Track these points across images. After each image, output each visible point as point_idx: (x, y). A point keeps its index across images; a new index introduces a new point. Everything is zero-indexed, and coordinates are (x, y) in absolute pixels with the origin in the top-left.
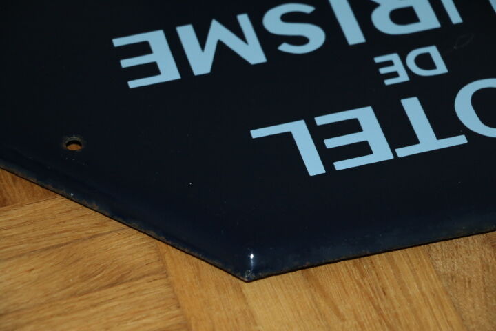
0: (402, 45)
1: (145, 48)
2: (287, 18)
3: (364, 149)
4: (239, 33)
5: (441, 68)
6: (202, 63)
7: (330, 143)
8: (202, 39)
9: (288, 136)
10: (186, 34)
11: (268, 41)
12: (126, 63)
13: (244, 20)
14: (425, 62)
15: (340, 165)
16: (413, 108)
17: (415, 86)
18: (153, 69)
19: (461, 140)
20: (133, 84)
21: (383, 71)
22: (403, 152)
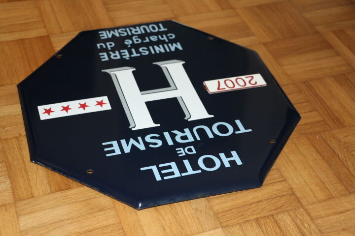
0: (184, 146)
1: (111, 146)
2: (152, 138)
3: (172, 173)
4: (138, 142)
5: (194, 152)
6: (127, 149)
7: (163, 172)
8: (128, 143)
9: (151, 170)
10: (123, 142)
11: (146, 144)
12: (106, 150)
13: (140, 138)
14: (190, 150)
15: (166, 178)
16: (186, 163)
17: (187, 157)
18: (113, 151)
20: (107, 155)
21: (178, 152)
22: (183, 174)
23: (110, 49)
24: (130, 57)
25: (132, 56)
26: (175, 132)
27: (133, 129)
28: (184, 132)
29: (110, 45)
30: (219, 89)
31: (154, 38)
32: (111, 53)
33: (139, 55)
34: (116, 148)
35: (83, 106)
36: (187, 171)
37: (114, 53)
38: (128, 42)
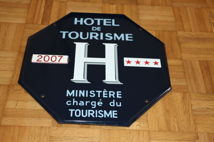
0: (96, 31)
1: (129, 39)
2: (109, 38)
4: (116, 38)
5: (93, 28)
6: (122, 35)
7: (110, 22)
8: (121, 38)
9: (115, 24)
10: (123, 39)
11: (113, 36)
12: (132, 37)
13: (115, 39)
14: (94, 29)
15: (110, 20)
16: (99, 24)
17: (97, 26)
18: (129, 36)
19: (95, 19)
20: (132, 35)
21: (100, 29)
22: (102, 19)
23: (114, 100)
24: (103, 90)
25: (101, 91)
26: (97, 39)
27: (117, 44)
28: (93, 38)
29: (113, 104)
30: (62, 57)
31: (82, 103)
32: (114, 97)
33: (97, 91)
34: (127, 37)
35: (138, 62)
36: (101, 21)
37: (112, 96)
38: (100, 104)
